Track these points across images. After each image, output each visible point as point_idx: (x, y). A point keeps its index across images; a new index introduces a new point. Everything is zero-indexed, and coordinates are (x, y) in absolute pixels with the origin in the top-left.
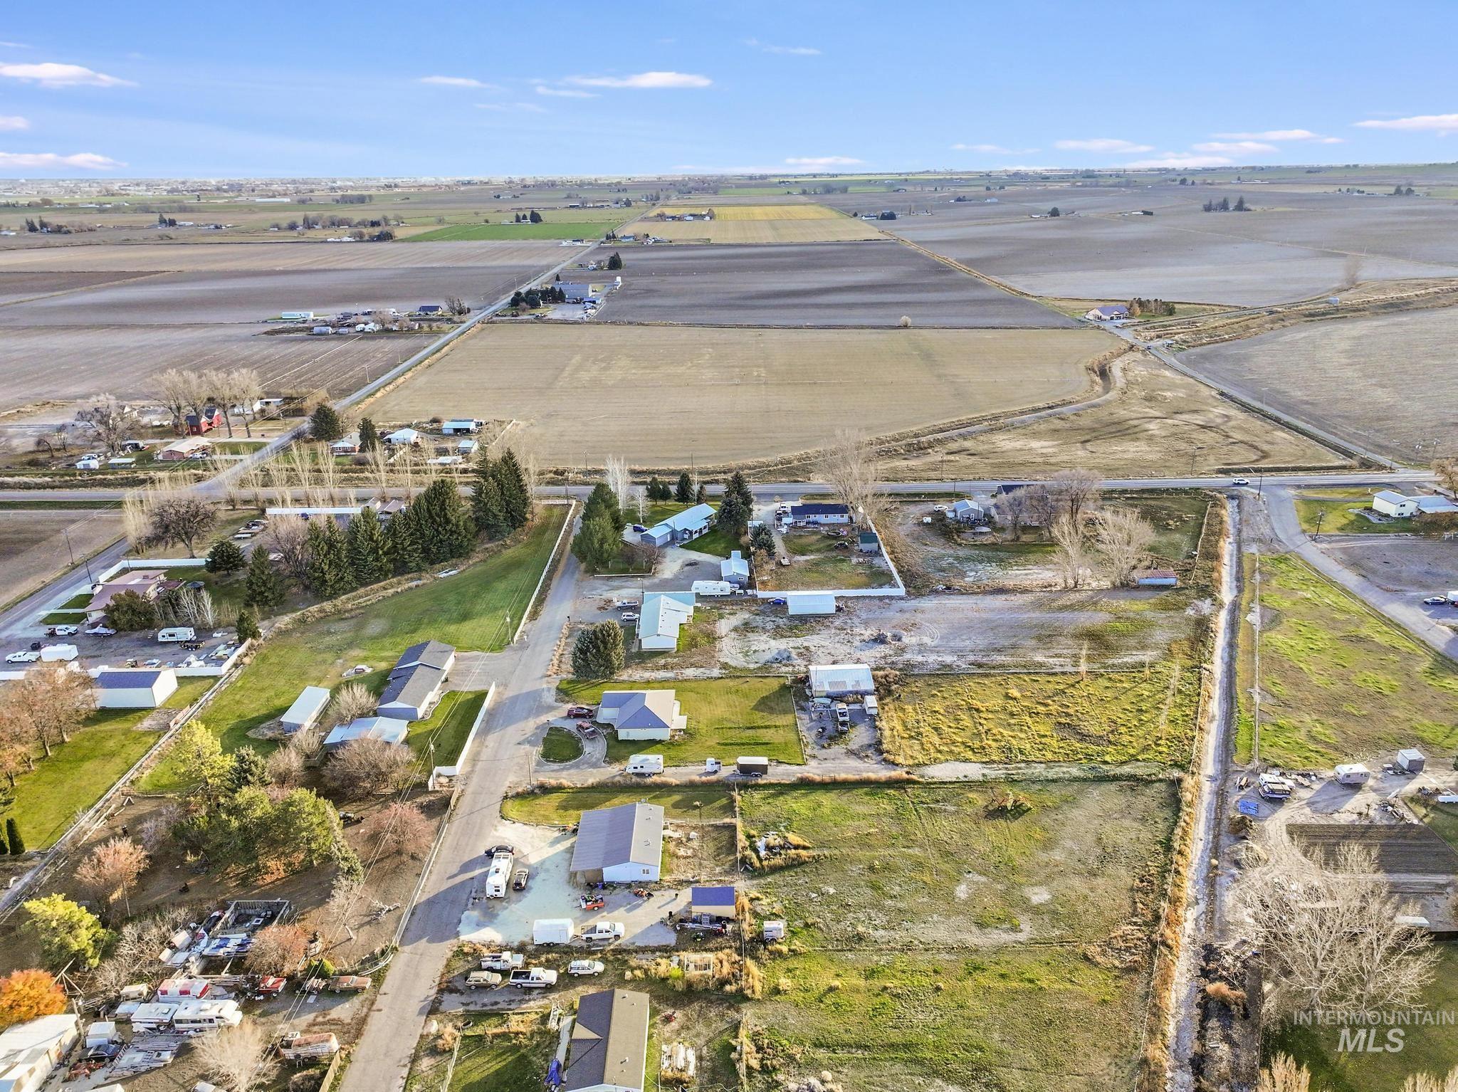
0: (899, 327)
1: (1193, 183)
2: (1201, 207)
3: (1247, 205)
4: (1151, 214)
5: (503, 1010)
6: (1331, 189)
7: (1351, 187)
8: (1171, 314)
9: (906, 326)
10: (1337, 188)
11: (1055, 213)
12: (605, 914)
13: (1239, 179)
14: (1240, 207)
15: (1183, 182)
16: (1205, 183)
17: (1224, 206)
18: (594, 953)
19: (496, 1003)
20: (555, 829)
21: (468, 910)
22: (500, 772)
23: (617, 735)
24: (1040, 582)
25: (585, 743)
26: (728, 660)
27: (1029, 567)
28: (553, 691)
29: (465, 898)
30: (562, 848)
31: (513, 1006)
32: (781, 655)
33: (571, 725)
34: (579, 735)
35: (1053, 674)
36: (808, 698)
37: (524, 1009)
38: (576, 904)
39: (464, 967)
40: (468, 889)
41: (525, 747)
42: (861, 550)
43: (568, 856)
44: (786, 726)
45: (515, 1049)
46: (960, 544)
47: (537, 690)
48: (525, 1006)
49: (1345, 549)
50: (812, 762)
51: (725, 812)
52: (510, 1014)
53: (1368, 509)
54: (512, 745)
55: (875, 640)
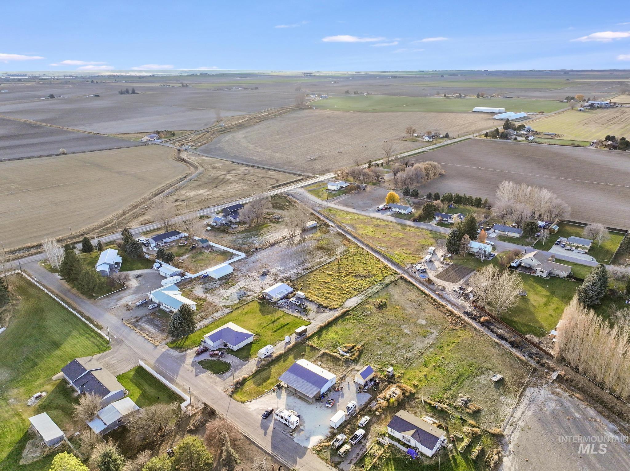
0: (60, 154)
1: (97, 83)
2: (118, 93)
3: (136, 91)
4: (99, 96)
5: (363, 454)
6: (158, 85)
7: (165, 84)
8: (174, 136)
9: (64, 154)
10: (159, 84)
11: (52, 96)
12: (338, 404)
13: (116, 81)
14: (134, 92)
15: (92, 82)
16: (102, 82)
17: (127, 92)
18: (356, 416)
19: (358, 454)
20: (270, 393)
21: (293, 438)
22: (209, 389)
23: (232, 350)
24: (280, 237)
25: (223, 360)
26: (223, 304)
27: (269, 234)
28: (171, 350)
29: (284, 436)
30: (286, 396)
31: (364, 450)
32: (240, 294)
33: (205, 357)
34: (215, 359)
35: (329, 263)
36: (275, 303)
37: (369, 448)
38: (324, 408)
39: (327, 454)
40: (280, 433)
41: (201, 375)
42: (203, 247)
43: (292, 397)
44: (284, 315)
45: (388, 459)
46: (234, 233)
47: (163, 353)
48: (367, 447)
49: (339, 202)
50: (312, 321)
51: (315, 351)
52: (368, 453)
53: (328, 189)
54: (194, 378)
55: (263, 275)
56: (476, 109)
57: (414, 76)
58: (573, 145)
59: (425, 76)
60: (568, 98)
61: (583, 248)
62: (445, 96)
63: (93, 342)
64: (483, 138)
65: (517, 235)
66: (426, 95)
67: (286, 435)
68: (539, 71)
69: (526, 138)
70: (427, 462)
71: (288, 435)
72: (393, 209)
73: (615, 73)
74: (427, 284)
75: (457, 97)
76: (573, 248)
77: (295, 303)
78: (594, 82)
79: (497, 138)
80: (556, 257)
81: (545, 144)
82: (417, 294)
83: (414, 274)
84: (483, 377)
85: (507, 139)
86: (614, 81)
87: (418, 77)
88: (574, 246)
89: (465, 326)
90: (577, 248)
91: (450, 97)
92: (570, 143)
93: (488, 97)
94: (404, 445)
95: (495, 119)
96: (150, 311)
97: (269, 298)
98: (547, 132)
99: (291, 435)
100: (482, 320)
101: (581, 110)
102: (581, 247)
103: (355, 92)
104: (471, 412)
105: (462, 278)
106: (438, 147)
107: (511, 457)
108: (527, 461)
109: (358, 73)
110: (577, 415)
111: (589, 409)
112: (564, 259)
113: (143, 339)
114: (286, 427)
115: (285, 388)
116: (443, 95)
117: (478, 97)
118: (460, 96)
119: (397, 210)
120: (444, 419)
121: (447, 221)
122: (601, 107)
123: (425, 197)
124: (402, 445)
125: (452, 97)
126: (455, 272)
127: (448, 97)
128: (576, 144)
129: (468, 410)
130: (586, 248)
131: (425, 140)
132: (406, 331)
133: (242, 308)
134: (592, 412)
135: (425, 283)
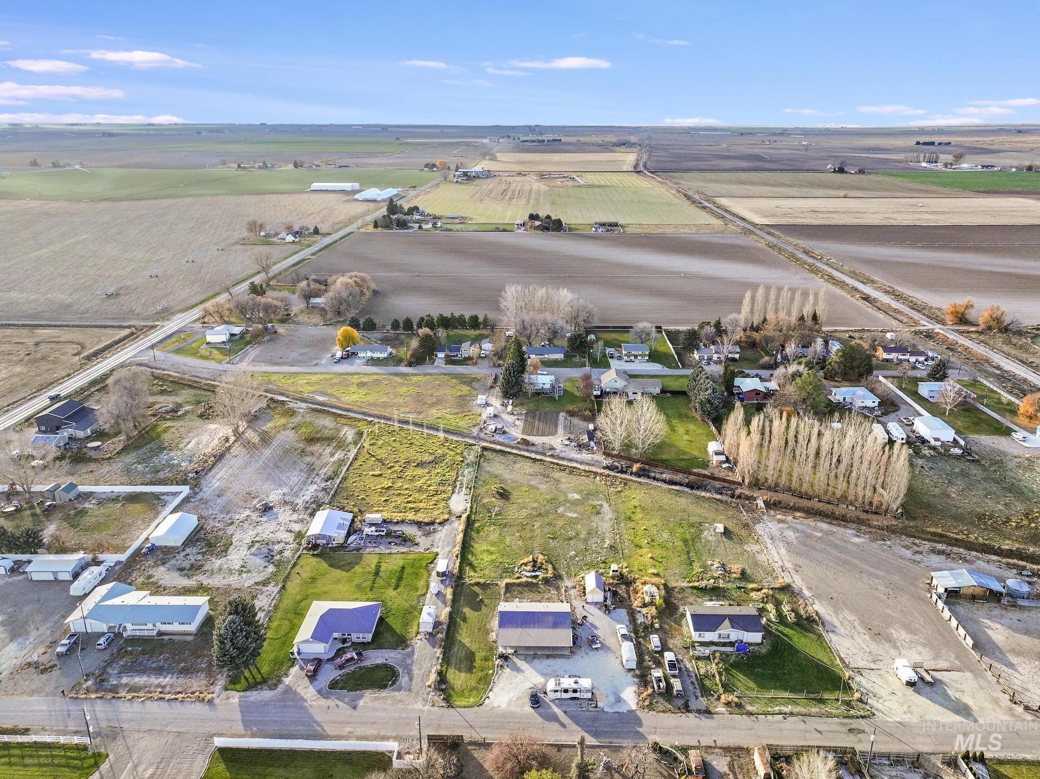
5: (697, 679)
20: (500, 672)
21: (603, 709)
22: (404, 715)
23: (363, 643)
24: (216, 442)
25: (368, 663)
26: (252, 582)
27: (186, 441)
28: (248, 693)
29: (587, 713)
30: (526, 665)
31: (693, 675)
32: (260, 554)
33: (330, 674)
34: (353, 668)
35: (355, 459)
36: (342, 547)
37: (694, 668)
38: (592, 653)
39: (662, 704)
40: (578, 713)
41: (361, 703)
42: (70, 500)
43: (536, 661)
44: (380, 558)
45: (726, 669)
46: (110, 458)
47: (240, 706)
48: (691, 669)
49: (253, 360)
50: (435, 550)
51: (490, 588)
52: (700, 675)
53: (208, 343)
54: (355, 713)
55: (265, 511)
56: (316, 186)
57: (146, 132)
58: (497, 230)
59: (166, 133)
60: (427, 165)
61: (643, 356)
62: (239, 166)
63: (40, 765)
64: (371, 228)
65: (560, 356)
66: (204, 167)
67: (588, 711)
68: (344, 126)
69: (433, 225)
70: (764, 650)
71: (591, 709)
72: (361, 355)
73: (446, 130)
74: (524, 447)
75: (260, 168)
76: (632, 358)
77: (377, 534)
78: (435, 143)
79: (391, 229)
80: (629, 373)
81: (462, 231)
82: (528, 464)
83: (494, 439)
84: (705, 533)
85: (407, 229)
86: (456, 140)
87: (152, 135)
88: (632, 355)
89: (625, 484)
90: (636, 356)
91: (249, 168)
92: (494, 227)
93: (312, 167)
94: (724, 644)
95: (357, 200)
96: (109, 651)
97: (324, 542)
98: (450, 214)
99: (596, 707)
100: (634, 469)
101: (457, 181)
102: (640, 355)
103: (53, 163)
104: (738, 576)
105: (556, 426)
106: (321, 250)
107: (817, 602)
108: (832, 598)
109: (16, 125)
110: (820, 534)
111: (818, 524)
112: (637, 373)
113: (166, 705)
114: (576, 701)
115: (513, 655)
116: (235, 166)
117: (296, 165)
118: (265, 166)
119: (369, 354)
120: (724, 596)
121: (457, 355)
122: (478, 177)
123: (389, 327)
124: (722, 646)
125: (252, 167)
126: (539, 420)
127: (245, 168)
128: (501, 227)
129: (735, 575)
130: (646, 355)
131: (287, 241)
132: (569, 515)
133: (293, 576)
134: (824, 526)
135: (520, 446)
